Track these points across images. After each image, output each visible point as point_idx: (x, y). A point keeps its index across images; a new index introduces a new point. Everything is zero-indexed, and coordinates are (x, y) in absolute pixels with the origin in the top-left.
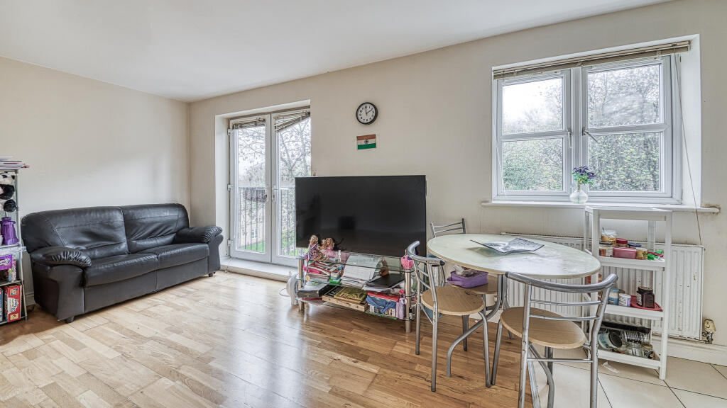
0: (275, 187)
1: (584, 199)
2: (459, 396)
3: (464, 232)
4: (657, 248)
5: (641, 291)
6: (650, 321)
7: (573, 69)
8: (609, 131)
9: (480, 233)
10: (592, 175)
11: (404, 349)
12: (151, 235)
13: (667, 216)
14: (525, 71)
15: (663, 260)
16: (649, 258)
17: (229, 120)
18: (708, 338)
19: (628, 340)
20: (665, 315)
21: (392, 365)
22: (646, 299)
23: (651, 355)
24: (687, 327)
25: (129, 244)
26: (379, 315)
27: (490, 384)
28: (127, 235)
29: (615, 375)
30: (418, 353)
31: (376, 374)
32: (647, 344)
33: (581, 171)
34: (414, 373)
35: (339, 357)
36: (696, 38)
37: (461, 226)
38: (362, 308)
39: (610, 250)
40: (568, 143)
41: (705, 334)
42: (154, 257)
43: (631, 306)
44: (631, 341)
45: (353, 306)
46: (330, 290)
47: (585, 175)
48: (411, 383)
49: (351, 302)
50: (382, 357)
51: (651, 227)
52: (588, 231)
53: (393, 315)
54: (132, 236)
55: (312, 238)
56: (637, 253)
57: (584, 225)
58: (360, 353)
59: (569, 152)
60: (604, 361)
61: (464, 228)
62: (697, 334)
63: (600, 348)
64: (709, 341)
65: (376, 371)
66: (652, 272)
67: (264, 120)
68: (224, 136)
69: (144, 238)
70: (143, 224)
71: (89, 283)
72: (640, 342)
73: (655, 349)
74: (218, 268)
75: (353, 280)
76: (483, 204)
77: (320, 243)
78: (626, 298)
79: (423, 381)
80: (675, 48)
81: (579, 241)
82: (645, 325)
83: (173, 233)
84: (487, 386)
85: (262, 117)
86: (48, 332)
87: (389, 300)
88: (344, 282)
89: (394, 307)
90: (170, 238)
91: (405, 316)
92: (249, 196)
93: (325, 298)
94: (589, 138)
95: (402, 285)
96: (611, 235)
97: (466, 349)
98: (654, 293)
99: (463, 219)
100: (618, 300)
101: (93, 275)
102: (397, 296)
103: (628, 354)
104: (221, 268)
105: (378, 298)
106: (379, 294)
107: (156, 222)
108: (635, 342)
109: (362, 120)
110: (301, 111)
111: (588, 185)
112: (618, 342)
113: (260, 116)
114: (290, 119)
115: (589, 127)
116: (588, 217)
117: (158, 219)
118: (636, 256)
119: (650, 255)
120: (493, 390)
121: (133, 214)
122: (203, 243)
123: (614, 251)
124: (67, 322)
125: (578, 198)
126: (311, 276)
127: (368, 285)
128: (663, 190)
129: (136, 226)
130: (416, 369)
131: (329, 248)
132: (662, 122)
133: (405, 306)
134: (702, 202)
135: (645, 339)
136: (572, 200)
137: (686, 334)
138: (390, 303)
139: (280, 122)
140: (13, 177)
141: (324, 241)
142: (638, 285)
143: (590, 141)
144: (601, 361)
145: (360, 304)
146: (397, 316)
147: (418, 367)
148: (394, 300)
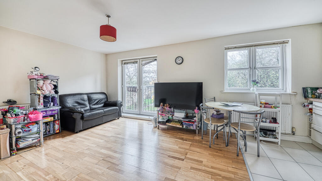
0: (141, 86)
1: (255, 90)
2: (218, 148)
3: (215, 101)
4: (278, 106)
5: (273, 118)
6: (276, 127)
7: (251, 48)
10: (257, 83)
11: (197, 138)
12: (97, 104)
13: (280, 95)
14: (235, 48)
15: (279, 109)
16: (275, 108)
17: (122, 61)
18: (293, 133)
19: (269, 134)
20: (280, 125)
21: (195, 142)
22: (274, 121)
23: (276, 138)
24: (287, 130)
25: (90, 107)
26: (187, 128)
27: (227, 146)
28: (89, 103)
29: (265, 144)
30: (202, 139)
31: (191, 144)
32: (275, 135)
33: (254, 81)
34: (203, 144)
35: (177, 140)
36: (290, 40)
37: (214, 99)
38: (181, 127)
39: (263, 106)
40: (249, 71)
41: (293, 132)
42: (103, 111)
43: (270, 123)
44: (270, 134)
45: (178, 126)
46: (169, 121)
47: (255, 82)
48: (203, 146)
50: (191, 140)
51: (276, 99)
52: (256, 100)
53: (192, 128)
54: (91, 104)
55: (161, 104)
56: (271, 107)
57: (255, 99)
59: (250, 75)
60: (262, 140)
61: (215, 100)
62: (290, 132)
63: (260, 136)
64: (294, 134)
66: (276, 112)
67: (137, 62)
68: (121, 67)
69: (94, 105)
70: (94, 99)
71: (85, 119)
72: (273, 134)
73: (277, 136)
74: (121, 116)
75: (177, 117)
76: (222, 92)
77: (164, 106)
78: (268, 121)
79: (206, 145)
80: (284, 43)
81: (253, 104)
82: (274, 129)
83: (103, 103)
84: (226, 146)
85: (136, 60)
86: (73, 135)
87: (190, 123)
88: (174, 118)
89: (193, 126)
90: (102, 105)
91: (196, 129)
92: (129, 90)
93: (167, 124)
94: (257, 70)
95: (195, 119)
96: (263, 101)
97: (217, 138)
98: (277, 119)
99: (214, 97)
100: (266, 121)
101: (85, 116)
102: (193, 122)
103: (269, 138)
104: (122, 116)
105: (187, 123)
106: (187, 121)
107: (98, 99)
108: (271, 134)
109: (177, 63)
110: (152, 58)
111: (256, 86)
112: (266, 134)
113: (135, 60)
114: (148, 61)
115: (257, 66)
116: (256, 96)
117: (99, 98)
118: (271, 108)
119: (275, 107)
120: (228, 147)
121: (91, 96)
122: (116, 106)
124: (77, 133)
125: (253, 90)
126: (162, 116)
127: (183, 119)
128: (280, 88)
129: (92, 100)
131: (168, 107)
132: (280, 65)
133: (196, 125)
134: (292, 91)
135: (274, 133)
136: (251, 91)
137: (287, 132)
138: (191, 124)
139: (144, 62)
140: (56, 82)
141: (165, 105)
142: (272, 117)
143: (257, 72)
144: (261, 141)
145: (180, 125)
146: (194, 129)
147: (203, 142)
148: (192, 123)
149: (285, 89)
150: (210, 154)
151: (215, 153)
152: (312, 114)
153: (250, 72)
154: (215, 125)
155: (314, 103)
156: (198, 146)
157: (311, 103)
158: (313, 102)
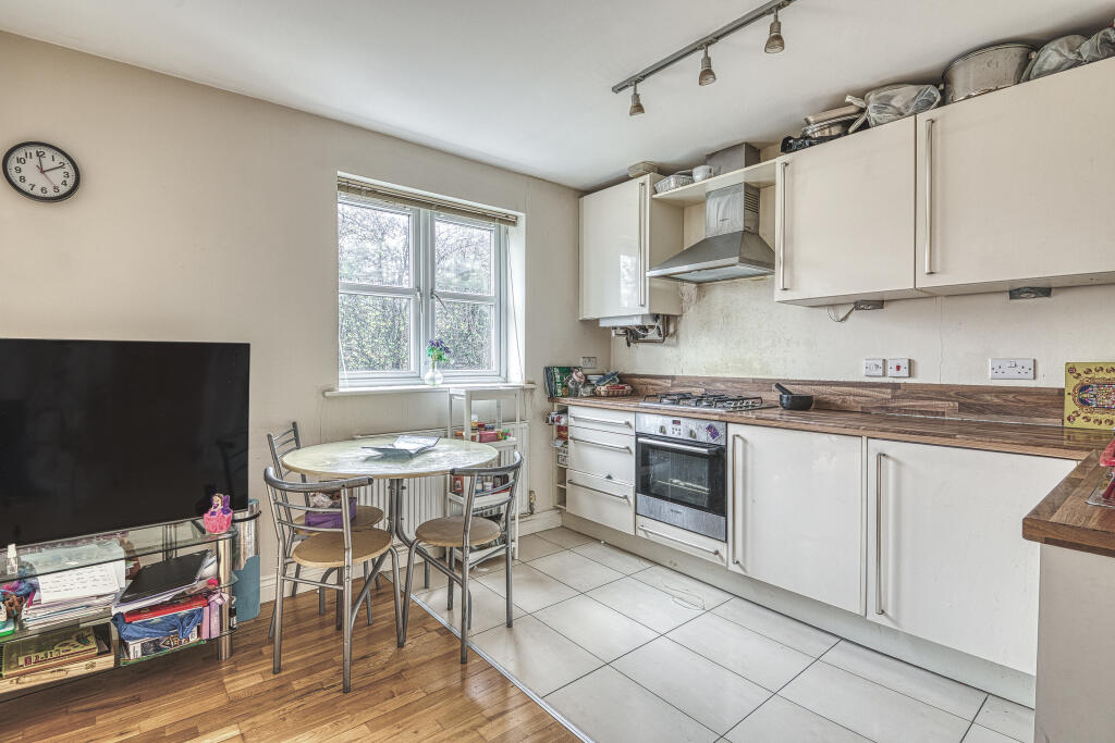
1: (438, 379)
2: (381, 675)
7: (422, 210)
8: (457, 298)
9: (320, 443)
10: (447, 350)
11: (246, 681)
14: (374, 192)
15: (513, 439)
16: (504, 438)
21: (255, 709)
26: (160, 654)
31: (242, 735)
33: (436, 345)
34: (299, 694)
36: (522, 215)
37: (292, 435)
38: (106, 662)
39: (477, 436)
41: (531, 505)
45: (77, 669)
47: (441, 349)
48: (309, 706)
49: (64, 664)
50: (221, 711)
51: (498, 406)
52: (451, 418)
53: (196, 639)
56: (497, 435)
57: (448, 411)
58: (167, 735)
59: (418, 319)
61: (296, 440)
62: (526, 508)
64: (532, 511)
65: (237, 732)
75: (68, 605)
76: (327, 394)
79: (323, 693)
80: (505, 220)
81: (442, 432)
87: (182, 613)
89: (198, 620)
91: (221, 629)
96: (475, 419)
99: (295, 424)
102: (200, 596)
103: (492, 546)
105: (156, 619)
106: (155, 609)
111: (442, 363)
115: (437, 289)
118: (497, 438)
119: (504, 435)
123: (481, 436)
125: (433, 379)
127: (123, 601)
128: (494, 368)
130: (296, 688)
132: (492, 294)
134: (525, 378)
136: (427, 382)
138: (187, 616)
143: (437, 303)
145: (100, 654)
146: (205, 636)
147: (296, 686)
148: (196, 607)
149: (503, 375)
150: (374, 726)
151: (391, 705)
152: (566, 443)
153: (418, 305)
154: (365, 564)
155: (572, 410)
156: (289, 720)
157: (564, 411)
158: (570, 408)
